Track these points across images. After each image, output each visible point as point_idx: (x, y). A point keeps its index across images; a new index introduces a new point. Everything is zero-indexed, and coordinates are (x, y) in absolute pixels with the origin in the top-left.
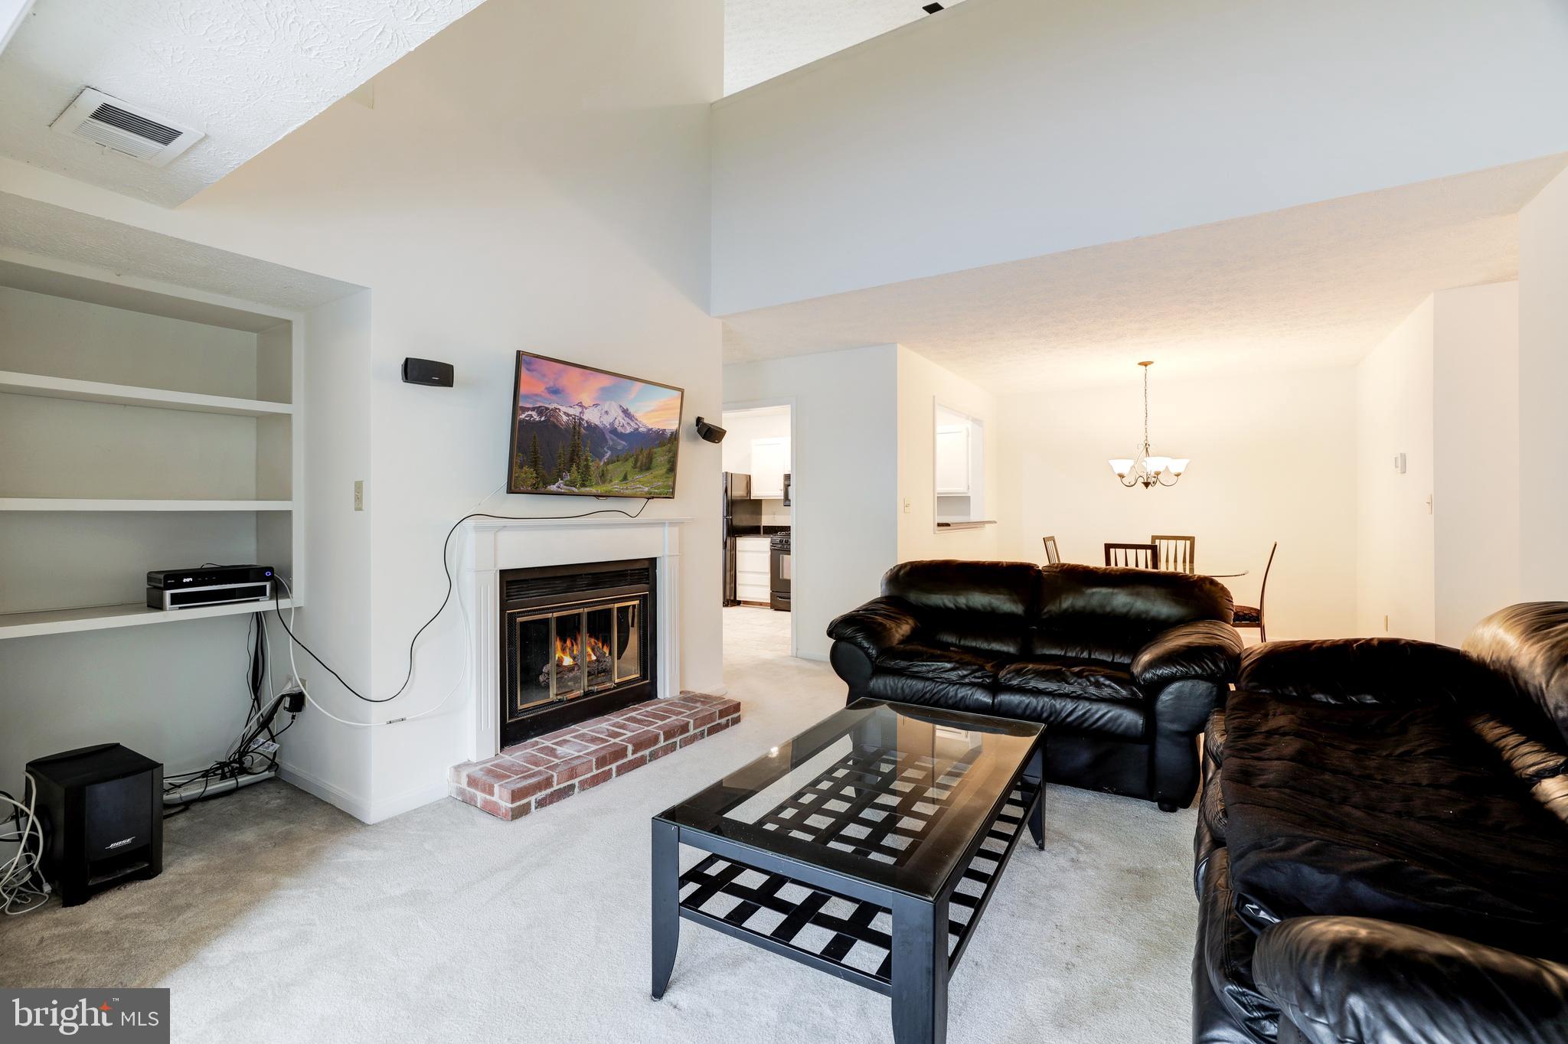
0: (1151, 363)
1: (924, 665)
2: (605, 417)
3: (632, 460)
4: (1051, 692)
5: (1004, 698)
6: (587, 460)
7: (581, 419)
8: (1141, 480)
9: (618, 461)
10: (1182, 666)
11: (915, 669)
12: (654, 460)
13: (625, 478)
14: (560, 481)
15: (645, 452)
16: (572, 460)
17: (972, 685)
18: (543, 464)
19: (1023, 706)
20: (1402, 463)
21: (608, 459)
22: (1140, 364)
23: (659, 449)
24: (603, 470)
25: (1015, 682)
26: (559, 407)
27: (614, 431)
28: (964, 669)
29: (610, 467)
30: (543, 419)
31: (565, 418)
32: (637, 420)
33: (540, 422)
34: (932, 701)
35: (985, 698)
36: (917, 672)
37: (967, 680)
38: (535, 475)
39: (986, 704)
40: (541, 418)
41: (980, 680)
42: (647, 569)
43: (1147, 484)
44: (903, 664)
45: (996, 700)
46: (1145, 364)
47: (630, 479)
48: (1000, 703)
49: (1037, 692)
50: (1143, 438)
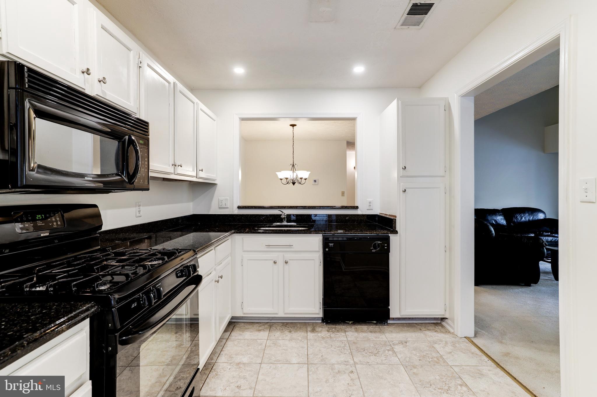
0: (295, 125)
8: (291, 181)
22: (291, 125)
46: (293, 126)
50: (292, 161)
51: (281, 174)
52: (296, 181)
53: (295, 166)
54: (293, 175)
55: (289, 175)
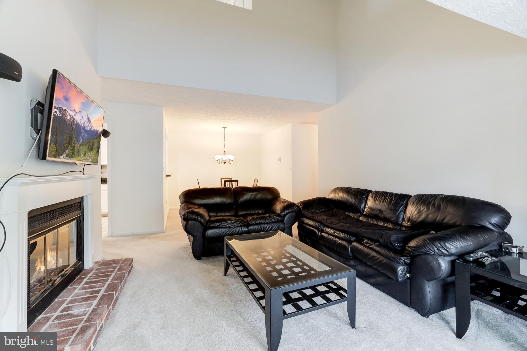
0: (226, 127)
1: (225, 223)
2: (82, 119)
3: (88, 144)
4: (264, 223)
5: (251, 228)
6: (74, 143)
7: (74, 119)
8: (223, 162)
9: (84, 145)
10: (290, 209)
11: (222, 225)
12: (94, 146)
13: (85, 154)
14: (65, 154)
15: (92, 141)
16: (69, 142)
17: (241, 226)
18: (59, 143)
19: (257, 229)
21: (81, 143)
22: (223, 127)
23: (96, 140)
24: (79, 149)
25: (253, 222)
26: (67, 109)
27: (84, 128)
28: (238, 222)
29: (81, 147)
30: (61, 115)
31: (69, 117)
32: (91, 124)
33: (59, 117)
34: (229, 234)
35: (245, 229)
36: (223, 226)
37: (240, 225)
38: (55, 149)
39: (246, 231)
40: (60, 114)
41: (244, 224)
42: (80, 202)
43: (225, 163)
44: (218, 224)
45: (249, 229)
46: (225, 128)
47: (86, 154)
48: (250, 229)
49: (260, 224)
50: (224, 149)
51: (217, 157)
52: (226, 162)
53: (226, 153)
54: (225, 158)
55: (222, 158)
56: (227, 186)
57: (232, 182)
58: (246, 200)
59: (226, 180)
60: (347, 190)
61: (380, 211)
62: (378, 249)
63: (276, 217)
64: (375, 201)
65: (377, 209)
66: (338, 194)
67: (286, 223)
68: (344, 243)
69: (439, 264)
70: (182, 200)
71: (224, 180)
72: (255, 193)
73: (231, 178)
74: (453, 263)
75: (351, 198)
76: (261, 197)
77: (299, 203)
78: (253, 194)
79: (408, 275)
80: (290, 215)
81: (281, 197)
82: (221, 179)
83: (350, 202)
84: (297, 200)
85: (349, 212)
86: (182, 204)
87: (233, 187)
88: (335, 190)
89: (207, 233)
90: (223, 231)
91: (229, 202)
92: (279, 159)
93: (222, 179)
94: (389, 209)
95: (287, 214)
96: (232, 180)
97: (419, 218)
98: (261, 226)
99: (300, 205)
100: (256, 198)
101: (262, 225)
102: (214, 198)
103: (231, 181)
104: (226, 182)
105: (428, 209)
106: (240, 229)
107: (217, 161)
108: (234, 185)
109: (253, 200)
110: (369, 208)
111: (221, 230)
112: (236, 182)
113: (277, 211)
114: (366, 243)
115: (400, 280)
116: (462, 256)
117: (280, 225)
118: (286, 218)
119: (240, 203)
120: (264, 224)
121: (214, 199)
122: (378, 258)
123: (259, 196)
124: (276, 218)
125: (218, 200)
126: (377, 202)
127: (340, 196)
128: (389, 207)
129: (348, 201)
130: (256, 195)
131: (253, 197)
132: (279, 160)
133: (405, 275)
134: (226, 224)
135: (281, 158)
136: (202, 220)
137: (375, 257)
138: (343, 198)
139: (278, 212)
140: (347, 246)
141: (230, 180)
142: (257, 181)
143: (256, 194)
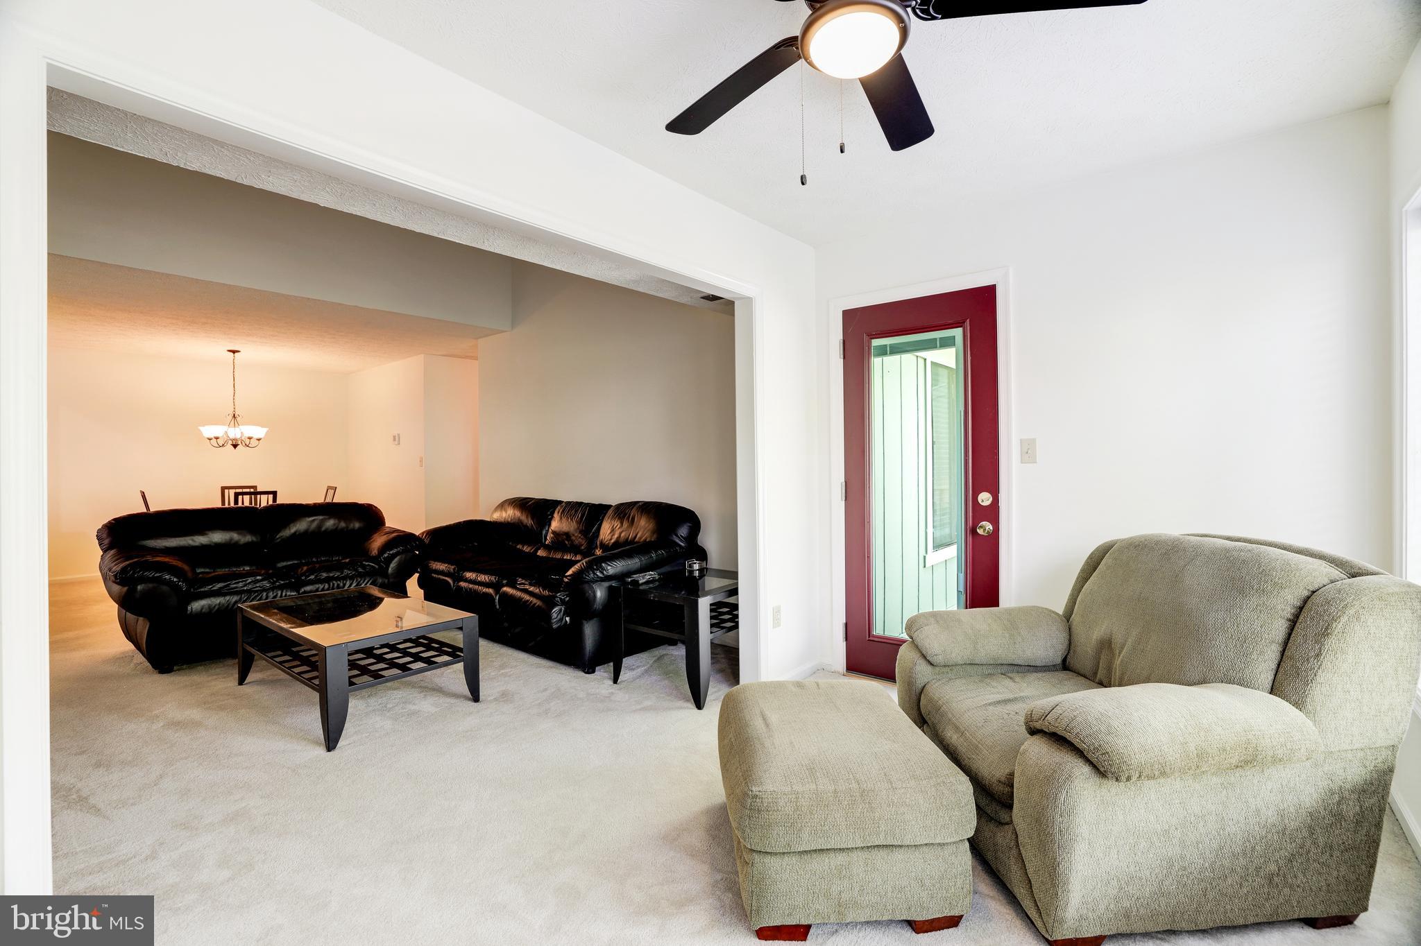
0: (238, 351)
1: (239, 582)
4: (337, 577)
8: (230, 442)
10: (401, 546)
17: (281, 587)
19: (318, 590)
20: (397, 439)
22: (229, 351)
25: (312, 578)
35: (290, 593)
36: (232, 589)
37: (277, 585)
41: (287, 582)
43: (235, 446)
44: (218, 586)
45: (299, 592)
46: (234, 352)
48: (302, 592)
49: (328, 580)
50: (233, 410)
51: (209, 431)
52: (239, 443)
53: (238, 419)
54: (234, 433)
55: (226, 432)
56: (243, 504)
57: (259, 496)
58: (295, 532)
59: (240, 490)
60: (522, 504)
61: (567, 535)
62: (532, 589)
63: (367, 564)
64: (561, 518)
65: (563, 532)
66: (506, 512)
67: (392, 574)
68: (491, 591)
69: (594, 593)
70: (106, 542)
71: (233, 491)
72: (321, 517)
73: (255, 487)
74: (611, 590)
75: (527, 517)
76: (334, 524)
77: (423, 533)
78: (314, 520)
79: (568, 619)
80: (401, 557)
81: (387, 525)
82: (223, 489)
83: (525, 524)
84: (418, 527)
85: (523, 545)
86: (105, 551)
87: (260, 506)
88: (502, 506)
89: (189, 608)
90: (234, 600)
91: (250, 540)
92: (394, 437)
93: (226, 491)
94: (578, 531)
95: (393, 556)
96: (258, 490)
97: (611, 539)
98: (331, 584)
99: (425, 537)
100: (323, 529)
101: (334, 582)
102: (207, 532)
103: (256, 493)
104: (240, 497)
105: (622, 523)
106: (279, 593)
107: (210, 439)
108: (264, 501)
109: (313, 532)
110: (554, 532)
111: (228, 598)
112: (271, 496)
113: (371, 552)
114: (520, 584)
115: (555, 626)
116: (620, 577)
117: (377, 579)
118: (393, 565)
119: (278, 541)
120: (337, 579)
121: (206, 534)
122: (531, 602)
123: (330, 523)
124: (369, 565)
125: (217, 537)
126: (564, 520)
127: (509, 514)
128: (578, 528)
129: (522, 523)
130: (322, 521)
131: (314, 525)
132: (394, 440)
133: (561, 619)
134: (241, 584)
135: (399, 435)
136: (175, 580)
137: (528, 601)
138: (514, 518)
139: (375, 552)
140: (494, 595)
141: (252, 490)
142: (333, 491)
143: (322, 519)
